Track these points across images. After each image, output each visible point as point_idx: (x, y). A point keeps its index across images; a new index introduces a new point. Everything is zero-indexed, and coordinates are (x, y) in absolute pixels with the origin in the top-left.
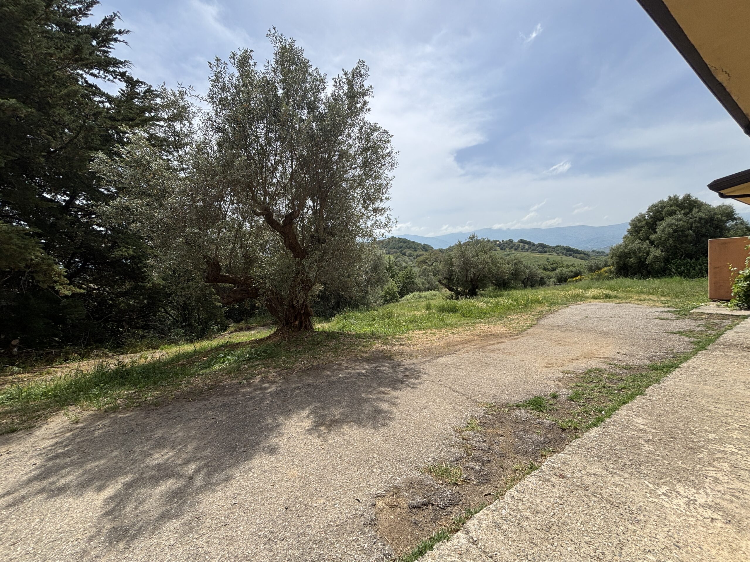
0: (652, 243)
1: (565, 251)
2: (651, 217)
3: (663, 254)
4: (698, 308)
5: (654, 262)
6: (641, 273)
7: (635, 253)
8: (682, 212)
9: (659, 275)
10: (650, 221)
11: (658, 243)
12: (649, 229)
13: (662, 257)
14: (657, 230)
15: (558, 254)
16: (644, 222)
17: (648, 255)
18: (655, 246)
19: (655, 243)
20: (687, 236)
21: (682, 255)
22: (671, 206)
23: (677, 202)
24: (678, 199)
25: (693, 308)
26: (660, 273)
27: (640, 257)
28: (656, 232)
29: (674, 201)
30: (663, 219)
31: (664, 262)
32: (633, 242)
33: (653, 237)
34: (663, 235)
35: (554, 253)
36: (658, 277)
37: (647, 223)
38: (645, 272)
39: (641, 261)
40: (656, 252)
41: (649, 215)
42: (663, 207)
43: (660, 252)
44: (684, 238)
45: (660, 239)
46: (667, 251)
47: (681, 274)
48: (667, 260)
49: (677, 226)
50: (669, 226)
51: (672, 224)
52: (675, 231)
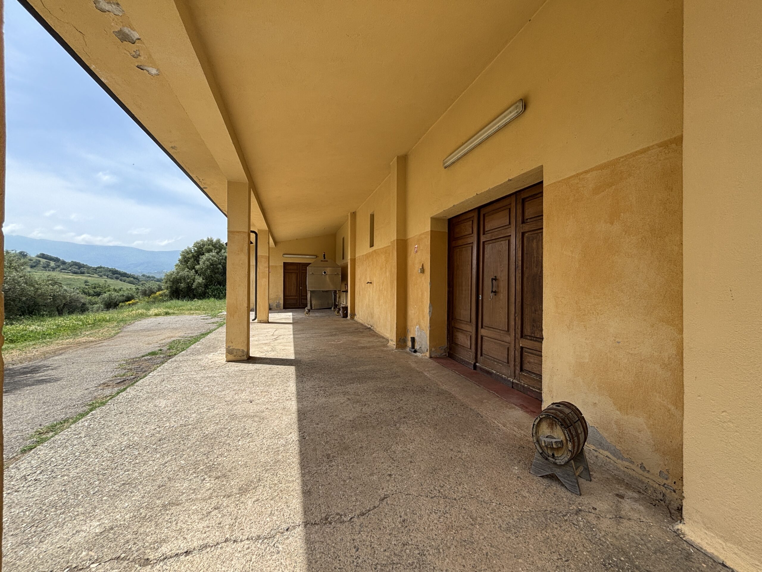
0: (196, 272)
1: (110, 274)
2: (196, 252)
3: (204, 281)
4: (222, 312)
5: (198, 287)
6: (189, 296)
7: (184, 279)
8: (216, 251)
9: (201, 297)
10: (195, 254)
11: (200, 272)
12: (194, 260)
13: (203, 284)
14: (200, 262)
15: (101, 276)
16: (191, 255)
17: (194, 281)
18: (198, 275)
19: (199, 272)
20: (218, 269)
21: (215, 283)
22: (209, 245)
23: (213, 243)
24: (213, 241)
25: (219, 313)
26: (202, 296)
27: (188, 282)
28: (199, 264)
29: (210, 241)
30: (203, 254)
31: (205, 288)
32: (183, 270)
33: (197, 267)
34: (204, 267)
35: (96, 276)
36: (201, 299)
37: (193, 256)
38: (191, 296)
39: (189, 286)
40: (200, 280)
41: (194, 250)
42: (203, 245)
43: (201, 279)
44: (217, 270)
45: (202, 269)
46: (206, 279)
47: (214, 296)
48: (206, 286)
49: (212, 260)
50: (208, 260)
51: (209, 259)
52: (211, 264)
